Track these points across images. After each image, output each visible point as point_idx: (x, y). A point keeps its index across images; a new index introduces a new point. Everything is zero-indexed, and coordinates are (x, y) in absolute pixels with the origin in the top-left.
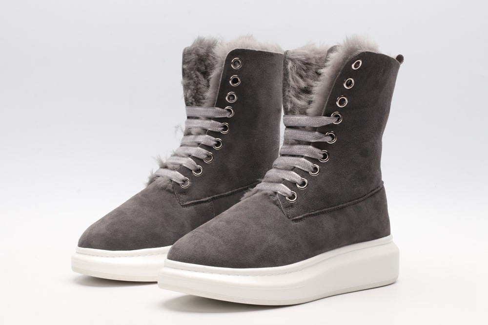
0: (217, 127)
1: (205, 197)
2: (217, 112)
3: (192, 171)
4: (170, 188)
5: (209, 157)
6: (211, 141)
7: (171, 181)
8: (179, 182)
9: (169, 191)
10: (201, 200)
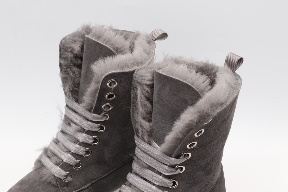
0: (95, 128)
1: (85, 184)
2: (94, 117)
3: (72, 166)
4: (55, 183)
5: (87, 152)
6: (89, 140)
7: (55, 176)
8: (62, 178)
9: (53, 185)
10: (82, 188)
